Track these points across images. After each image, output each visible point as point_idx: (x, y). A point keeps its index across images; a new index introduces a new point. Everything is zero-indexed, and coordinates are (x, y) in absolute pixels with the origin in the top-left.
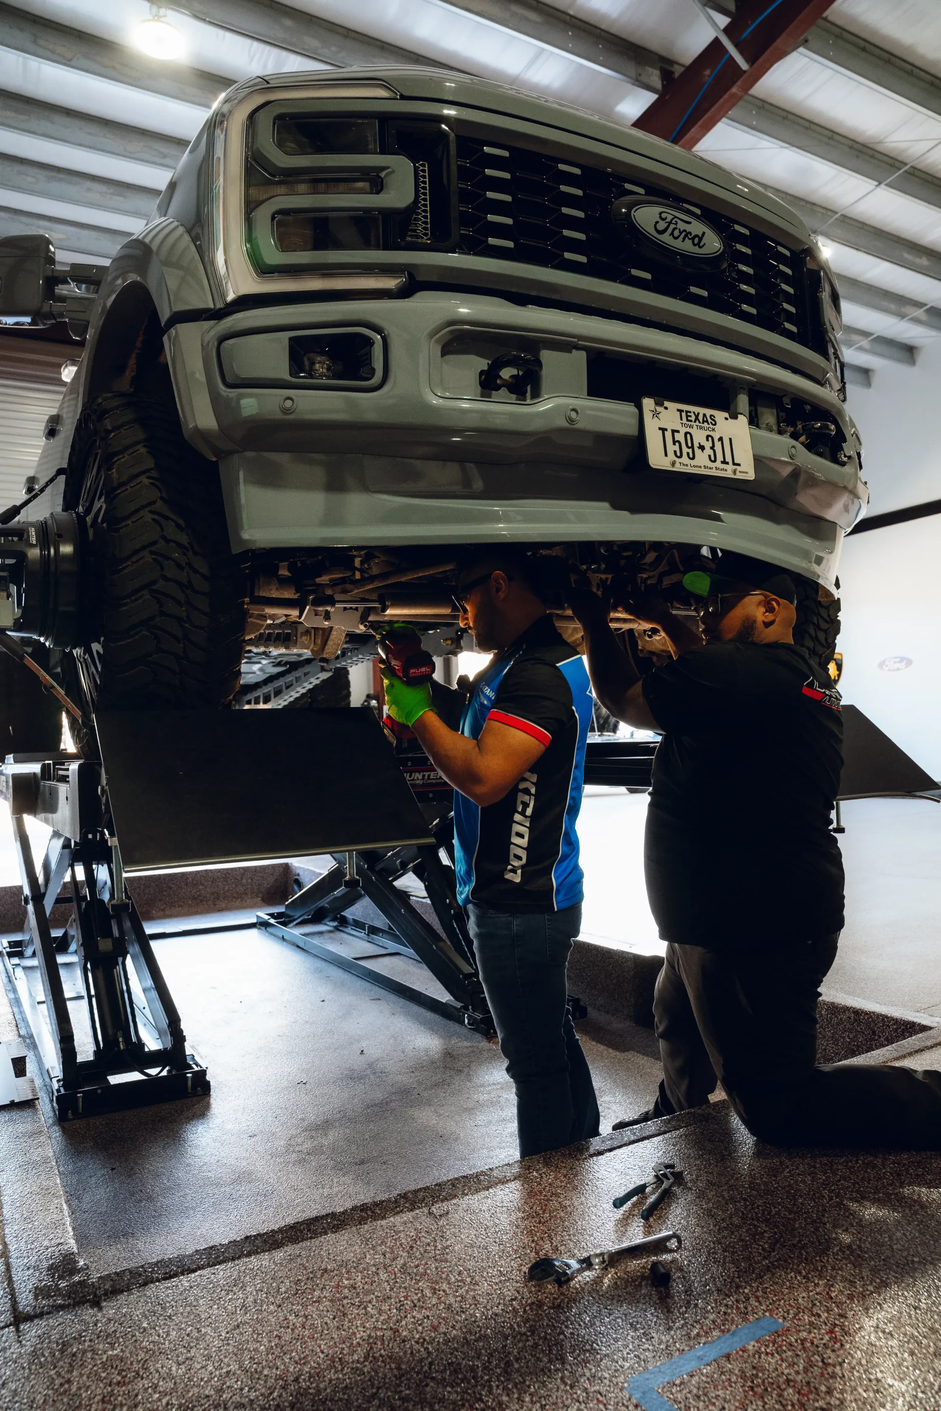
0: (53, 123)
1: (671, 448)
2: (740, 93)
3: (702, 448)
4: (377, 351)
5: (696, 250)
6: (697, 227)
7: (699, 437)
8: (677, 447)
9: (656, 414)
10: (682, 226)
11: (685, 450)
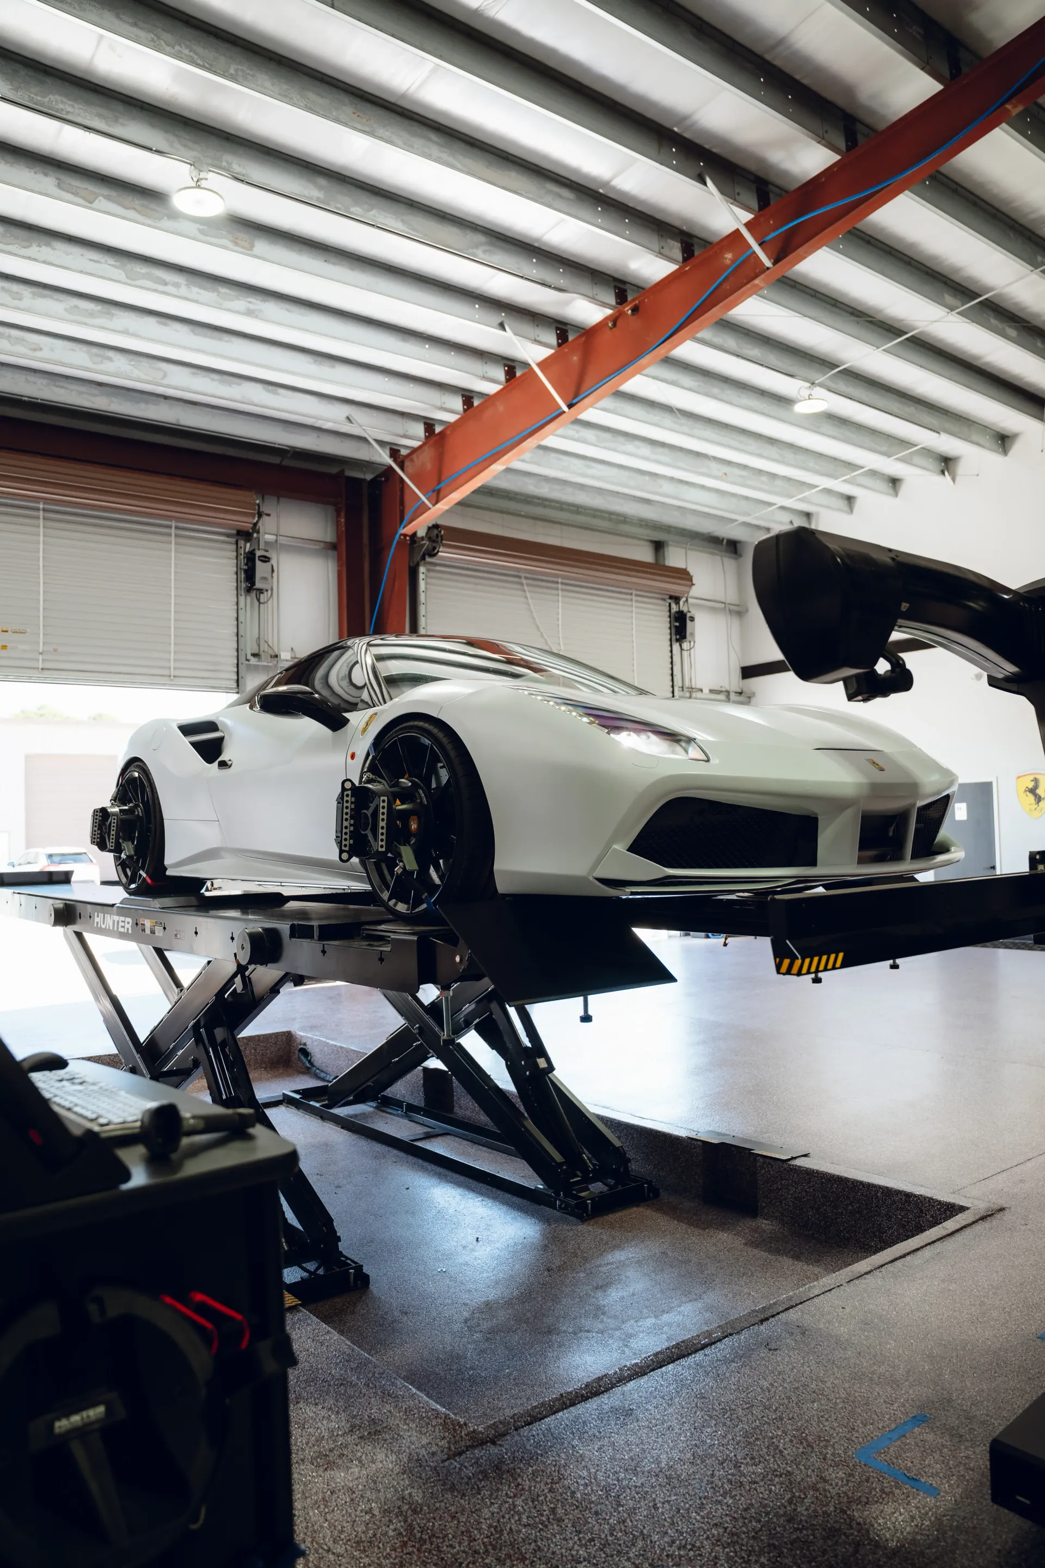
0: (54, 249)
2: (762, 285)
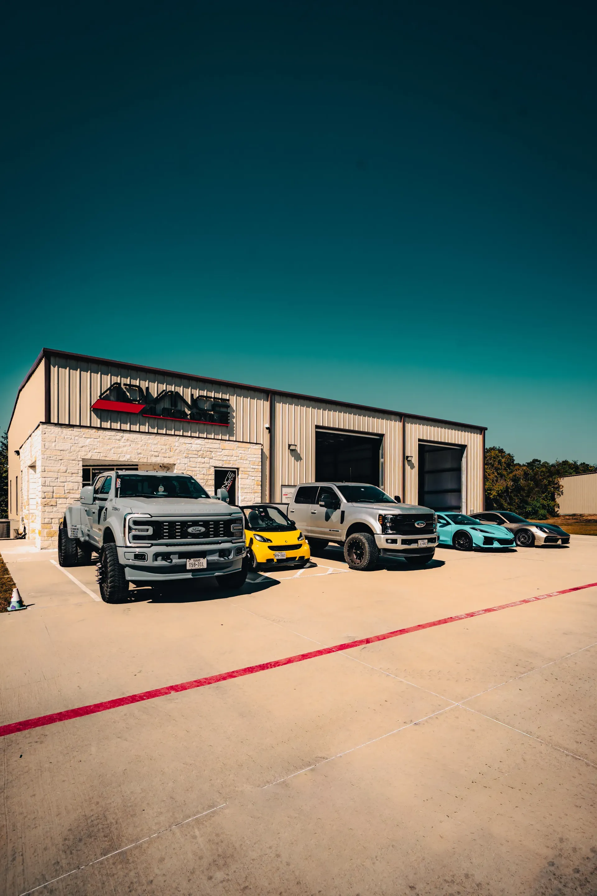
1: (191, 565)
3: (197, 565)
4: (146, 556)
5: (200, 532)
6: (200, 528)
7: (197, 563)
8: (192, 566)
9: (189, 561)
10: (197, 529)
11: (194, 565)
